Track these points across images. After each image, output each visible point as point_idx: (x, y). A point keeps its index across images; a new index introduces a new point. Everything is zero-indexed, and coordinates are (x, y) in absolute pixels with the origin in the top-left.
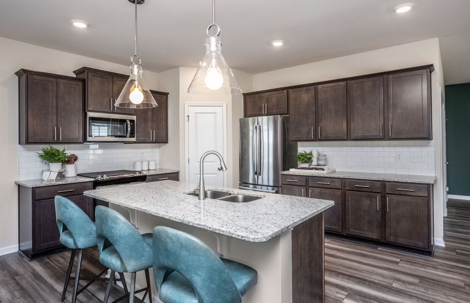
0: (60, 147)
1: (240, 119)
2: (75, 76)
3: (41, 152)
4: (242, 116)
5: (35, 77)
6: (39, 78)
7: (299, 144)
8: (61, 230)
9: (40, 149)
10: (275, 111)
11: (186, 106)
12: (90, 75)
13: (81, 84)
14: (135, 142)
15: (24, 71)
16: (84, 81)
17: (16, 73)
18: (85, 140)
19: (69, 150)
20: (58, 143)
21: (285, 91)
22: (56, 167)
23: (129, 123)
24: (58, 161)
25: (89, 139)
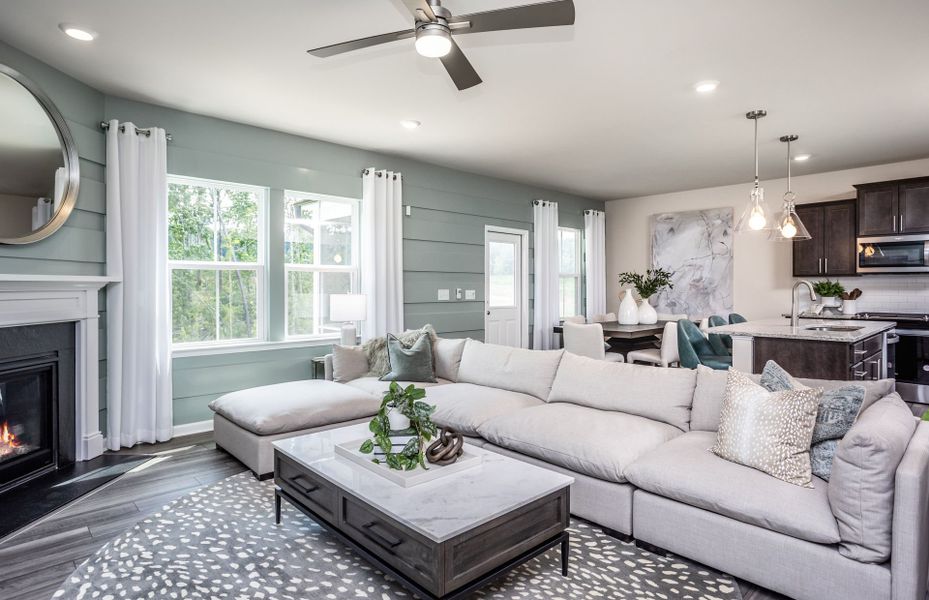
12: (862, 191)
16: (854, 201)
18: (855, 272)
20: (824, 276)
22: (829, 301)
25: (860, 270)
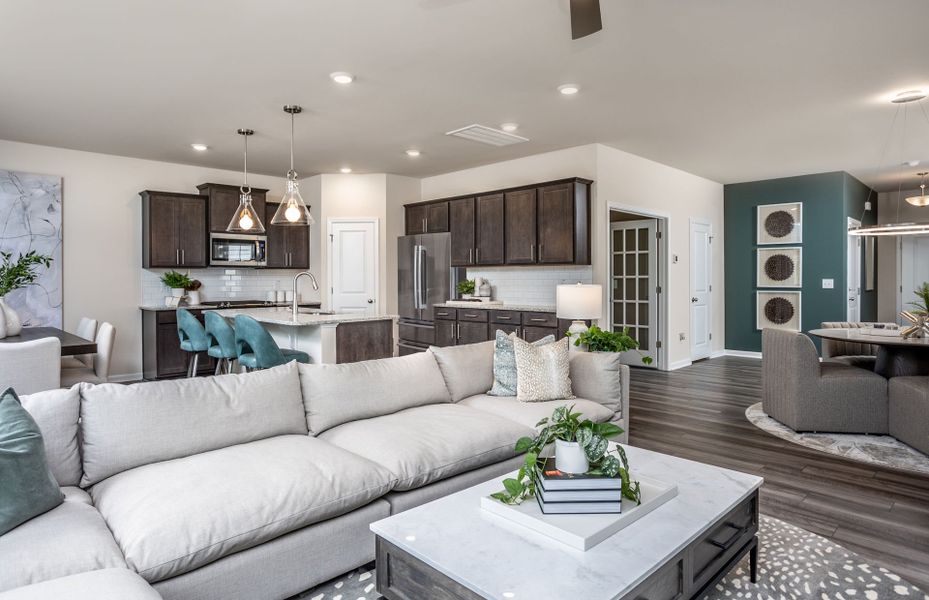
0: (182, 272)
1: (399, 238)
2: (198, 192)
3: (164, 276)
4: (402, 233)
5: (158, 197)
6: (162, 198)
7: (468, 269)
8: (181, 338)
9: (162, 274)
10: (436, 228)
11: (329, 223)
12: (214, 190)
13: (204, 202)
14: (265, 268)
15: (148, 192)
16: (206, 198)
17: (140, 194)
18: (208, 264)
19: (193, 276)
20: (180, 267)
21: (446, 203)
22: (178, 293)
23: (258, 244)
24: (181, 286)
25: (213, 263)
